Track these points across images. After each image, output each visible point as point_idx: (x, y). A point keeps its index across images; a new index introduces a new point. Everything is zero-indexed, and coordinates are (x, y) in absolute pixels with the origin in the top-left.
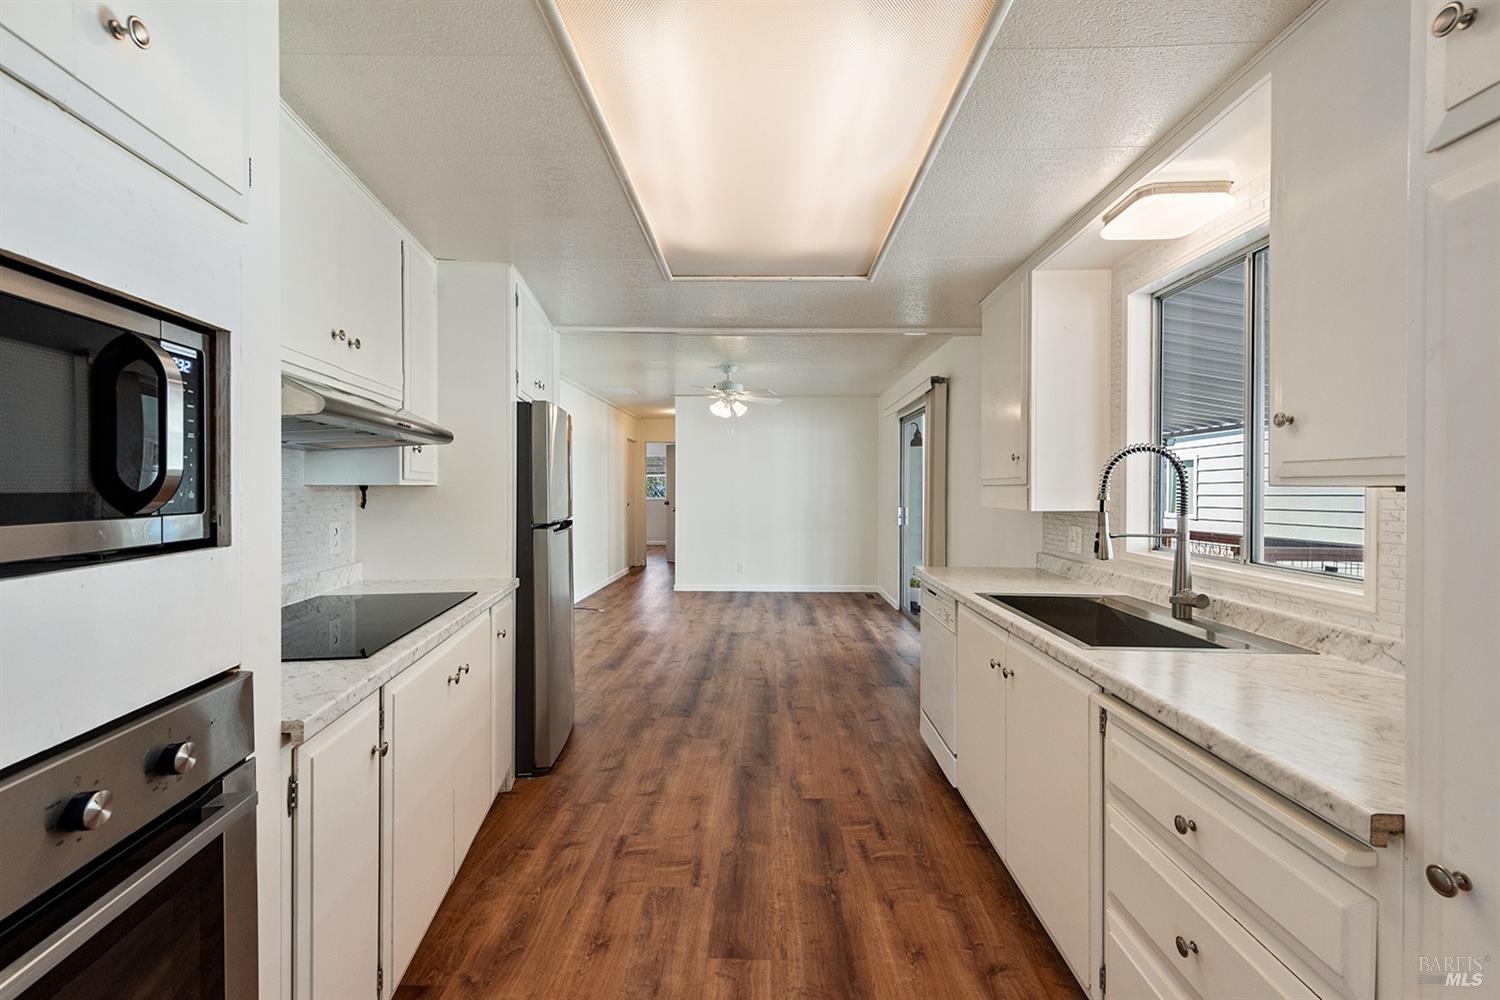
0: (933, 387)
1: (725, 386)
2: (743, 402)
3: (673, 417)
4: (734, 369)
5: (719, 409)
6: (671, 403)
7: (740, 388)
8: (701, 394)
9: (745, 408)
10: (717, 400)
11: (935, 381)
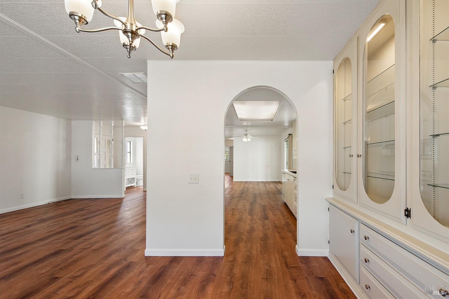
0: (289, 136)
1: (246, 135)
2: (250, 138)
3: (233, 140)
4: (248, 131)
5: (245, 140)
6: (232, 137)
7: (249, 135)
8: (240, 136)
9: (250, 140)
10: (244, 138)
11: (289, 135)
